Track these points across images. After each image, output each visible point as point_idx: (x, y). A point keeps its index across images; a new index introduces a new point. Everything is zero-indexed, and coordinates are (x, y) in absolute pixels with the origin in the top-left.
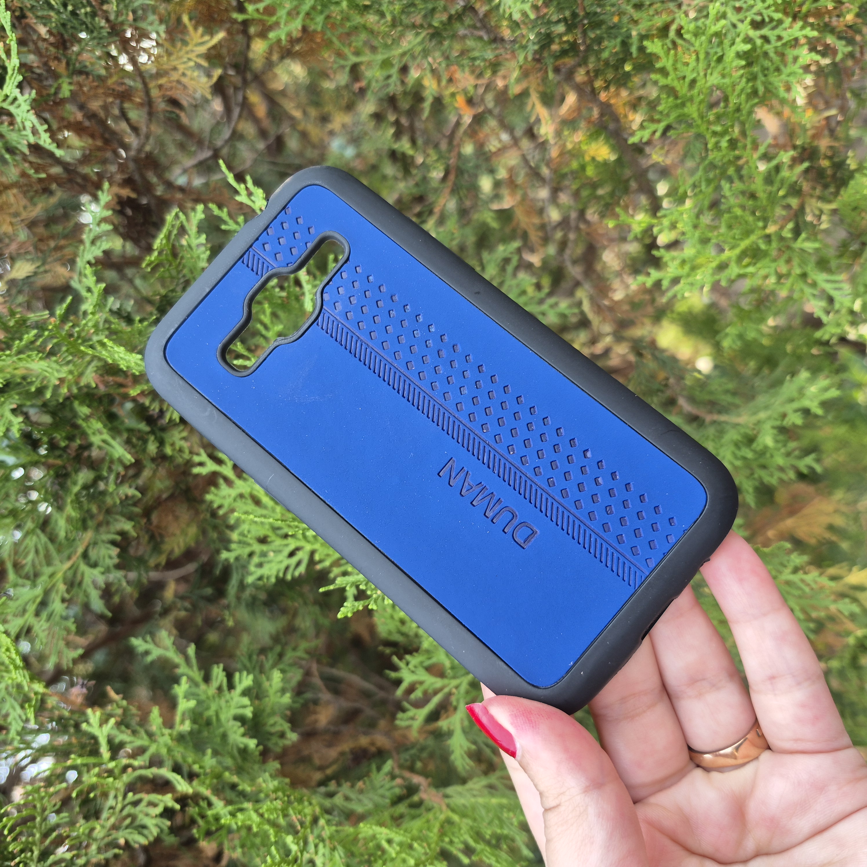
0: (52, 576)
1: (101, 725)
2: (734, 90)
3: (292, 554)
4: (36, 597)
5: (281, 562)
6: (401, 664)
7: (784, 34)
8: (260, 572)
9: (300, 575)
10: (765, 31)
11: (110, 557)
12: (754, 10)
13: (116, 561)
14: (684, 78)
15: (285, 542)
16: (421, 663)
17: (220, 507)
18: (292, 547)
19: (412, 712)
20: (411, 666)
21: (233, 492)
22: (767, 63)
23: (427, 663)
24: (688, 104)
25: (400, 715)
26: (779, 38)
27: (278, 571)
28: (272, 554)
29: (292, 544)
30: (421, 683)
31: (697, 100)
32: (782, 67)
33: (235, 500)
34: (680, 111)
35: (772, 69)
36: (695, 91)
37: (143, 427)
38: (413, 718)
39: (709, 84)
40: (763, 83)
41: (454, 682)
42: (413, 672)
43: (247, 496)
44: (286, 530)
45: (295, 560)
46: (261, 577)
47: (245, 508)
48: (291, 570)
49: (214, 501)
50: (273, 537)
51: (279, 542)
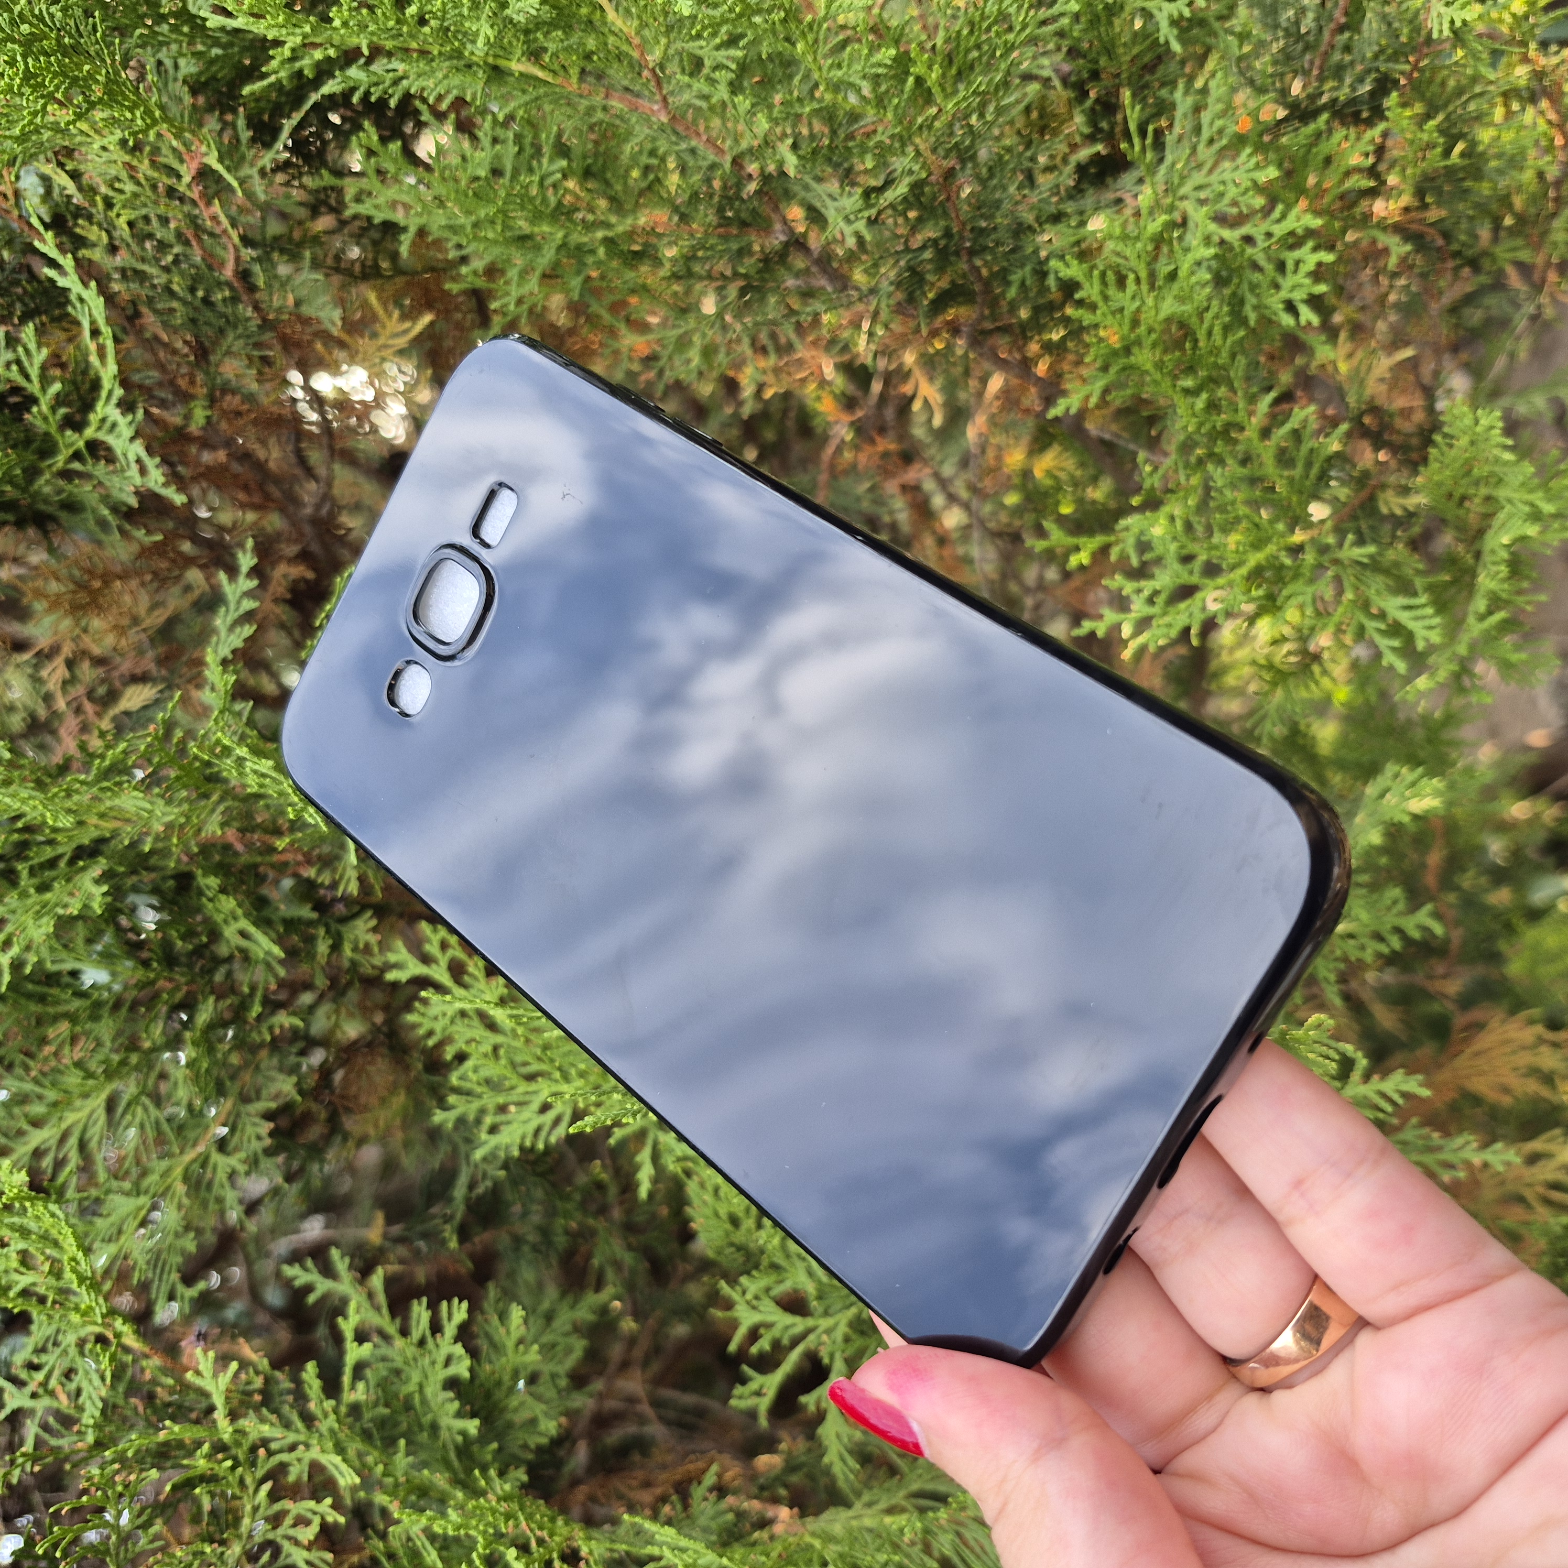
0: (166, 1174)
1: (215, 1375)
2: (1202, 320)
3: (545, 1108)
4: (140, 1209)
5: (528, 1121)
6: (735, 1296)
8: (492, 1142)
9: (558, 1142)
10: (1246, 230)
11: (259, 1138)
12: (1226, 200)
13: (268, 1142)
14: (1121, 310)
15: (533, 1087)
16: (768, 1290)
18: (544, 1095)
19: (758, 1380)
20: (749, 1296)
21: (450, 1008)
22: (1257, 277)
23: (778, 1290)
24: (1135, 350)
25: (738, 1390)
26: (1269, 235)
27: (523, 1138)
28: (512, 1109)
29: (545, 1091)
30: (769, 1326)
31: (1148, 341)
32: (1280, 280)
33: (452, 1022)
34: (1123, 361)
35: (1265, 286)
36: (1142, 329)
37: (306, 912)
38: (758, 1393)
39: (1162, 315)
40: (1256, 308)
41: (825, 1323)
42: (754, 1308)
43: (471, 1013)
44: (535, 1067)
45: (550, 1116)
46: (497, 1148)
47: (469, 1034)
48: (543, 1134)
49: (419, 1025)
50: (514, 1080)
51: (523, 1087)
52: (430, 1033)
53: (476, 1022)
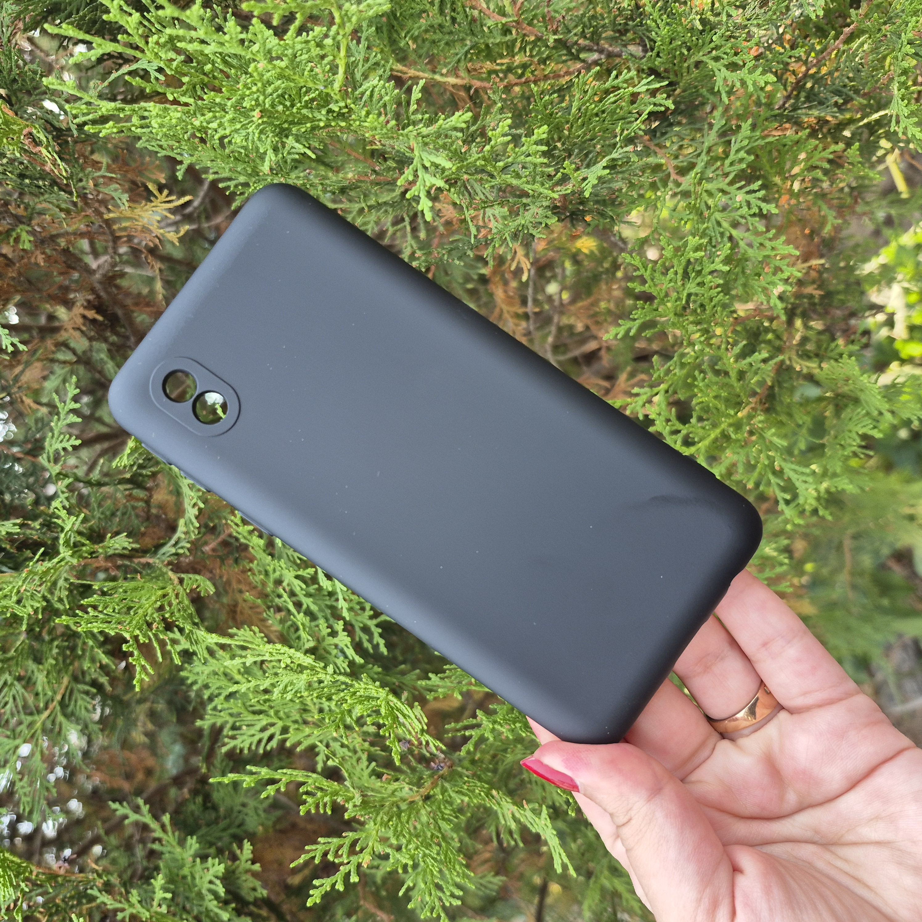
3: (263, 730)
5: (253, 735)
7: (768, 244)
8: (232, 743)
9: (272, 749)
15: (257, 717)
17: (195, 682)
18: (264, 723)
21: (207, 670)
27: (251, 744)
28: (244, 728)
29: (264, 721)
33: (208, 676)
43: (220, 673)
44: (258, 708)
45: (266, 735)
46: (234, 748)
47: (218, 684)
48: (263, 744)
49: (187, 678)
50: (245, 713)
51: (251, 717)
52: (195, 683)
53: (222, 678)
